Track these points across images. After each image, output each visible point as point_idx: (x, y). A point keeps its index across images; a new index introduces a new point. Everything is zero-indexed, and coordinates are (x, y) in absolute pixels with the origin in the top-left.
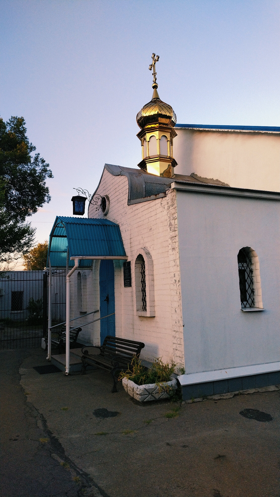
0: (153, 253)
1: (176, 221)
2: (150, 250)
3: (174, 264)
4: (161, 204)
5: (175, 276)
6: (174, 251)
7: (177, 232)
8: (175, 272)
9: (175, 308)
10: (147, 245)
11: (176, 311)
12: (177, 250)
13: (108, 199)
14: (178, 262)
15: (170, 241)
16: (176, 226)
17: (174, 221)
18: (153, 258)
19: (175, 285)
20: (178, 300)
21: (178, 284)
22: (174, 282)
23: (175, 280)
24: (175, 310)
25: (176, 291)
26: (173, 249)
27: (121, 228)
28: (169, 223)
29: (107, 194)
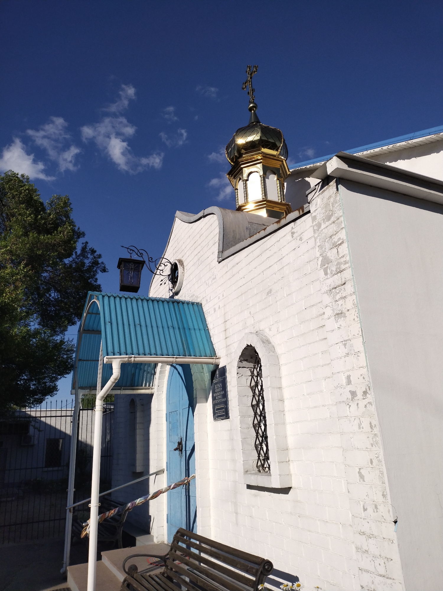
1: (344, 249)
2: (269, 334)
3: (344, 351)
4: (293, 233)
5: (349, 382)
6: (341, 321)
7: (348, 274)
8: (349, 371)
9: (360, 469)
10: (262, 326)
11: (362, 477)
12: (352, 315)
14: (358, 344)
15: (327, 299)
16: (342, 260)
17: (335, 250)
18: (279, 350)
19: (353, 406)
20: (369, 446)
21: (362, 403)
22: (350, 396)
23: (350, 391)
24: (359, 472)
25: (357, 422)
26: (340, 315)
27: (205, 309)
28: (321, 259)
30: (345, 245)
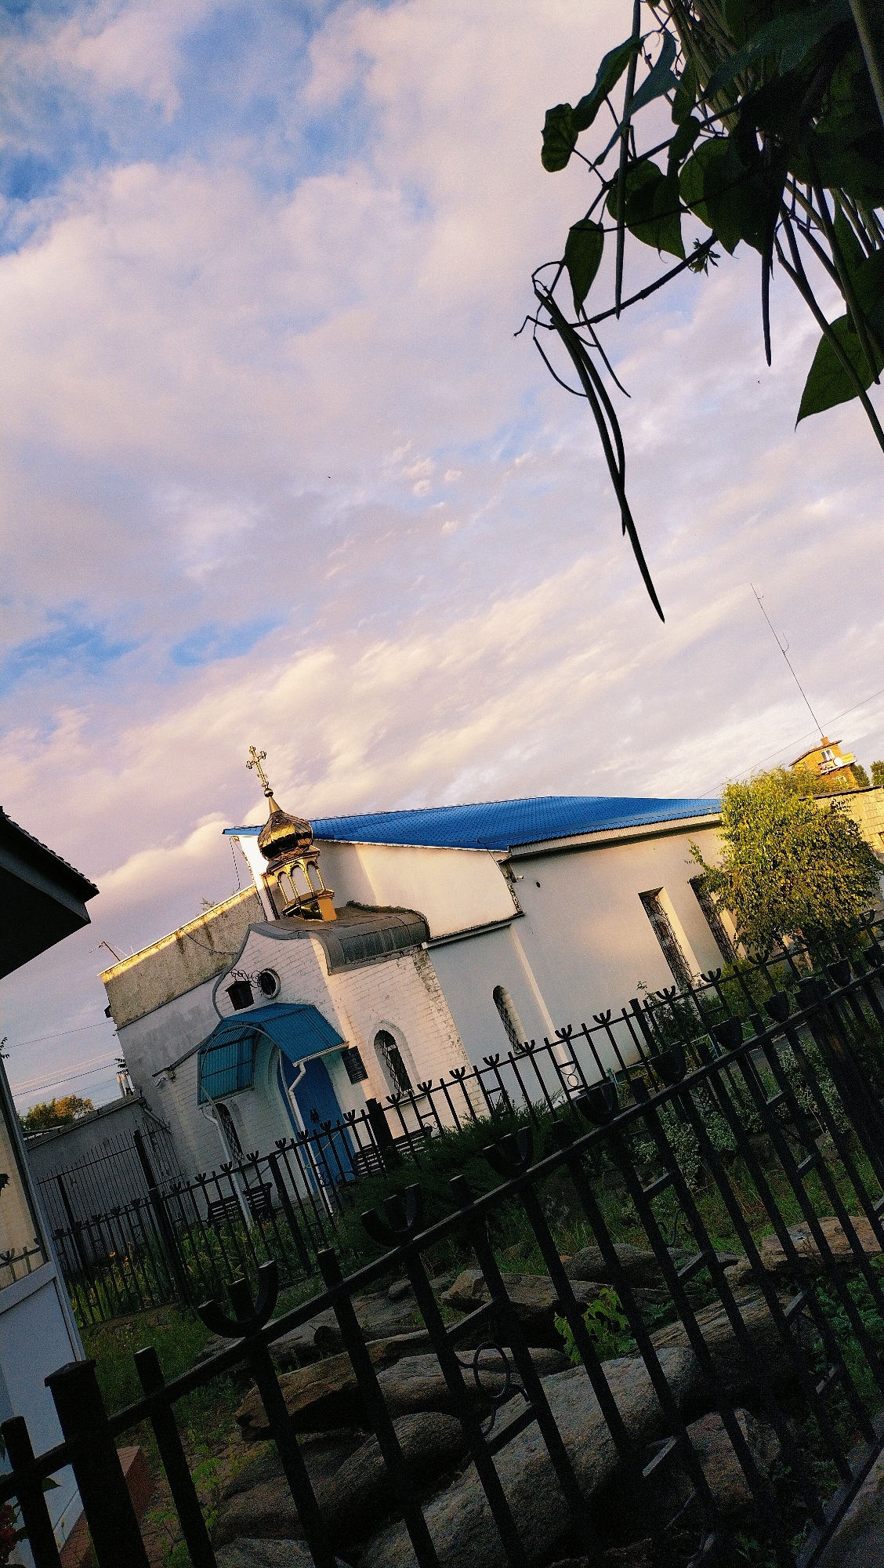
0: (399, 1024)
1: (436, 980)
2: (393, 1022)
3: (445, 1025)
4: (398, 965)
5: (449, 1038)
6: (441, 1013)
7: (439, 992)
8: (448, 1034)
10: (387, 1017)
12: (446, 1010)
13: (276, 974)
14: (451, 1022)
15: (430, 1003)
16: (437, 985)
18: (402, 1030)
19: (452, 1046)
21: (458, 1045)
23: (450, 1042)
25: (456, 1053)
26: (439, 1010)
27: (320, 1009)
28: (422, 984)
29: (269, 967)
30: (436, 979)
